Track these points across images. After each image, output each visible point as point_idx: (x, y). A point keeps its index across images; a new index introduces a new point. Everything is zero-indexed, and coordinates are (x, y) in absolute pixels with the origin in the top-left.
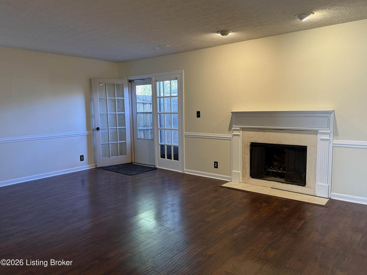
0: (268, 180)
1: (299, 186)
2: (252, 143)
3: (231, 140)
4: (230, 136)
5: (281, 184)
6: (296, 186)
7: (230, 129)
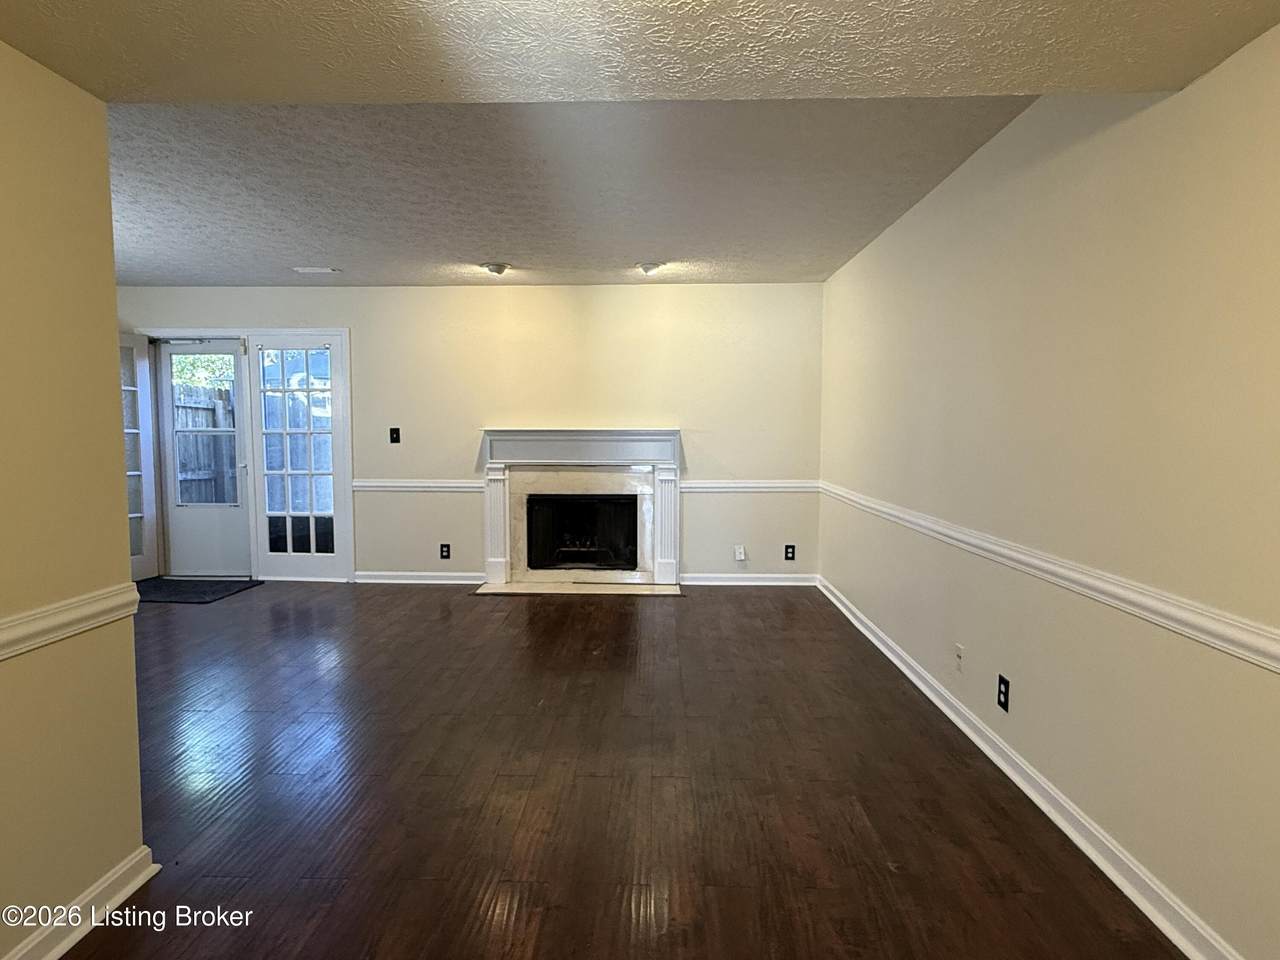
0: (565, 569)
1: (625, 572)
2: (530, 495)
3: (482, 492)
4: (481, 483)
5: (591, 573)
6: (620, 571)
7: (480, 467)
